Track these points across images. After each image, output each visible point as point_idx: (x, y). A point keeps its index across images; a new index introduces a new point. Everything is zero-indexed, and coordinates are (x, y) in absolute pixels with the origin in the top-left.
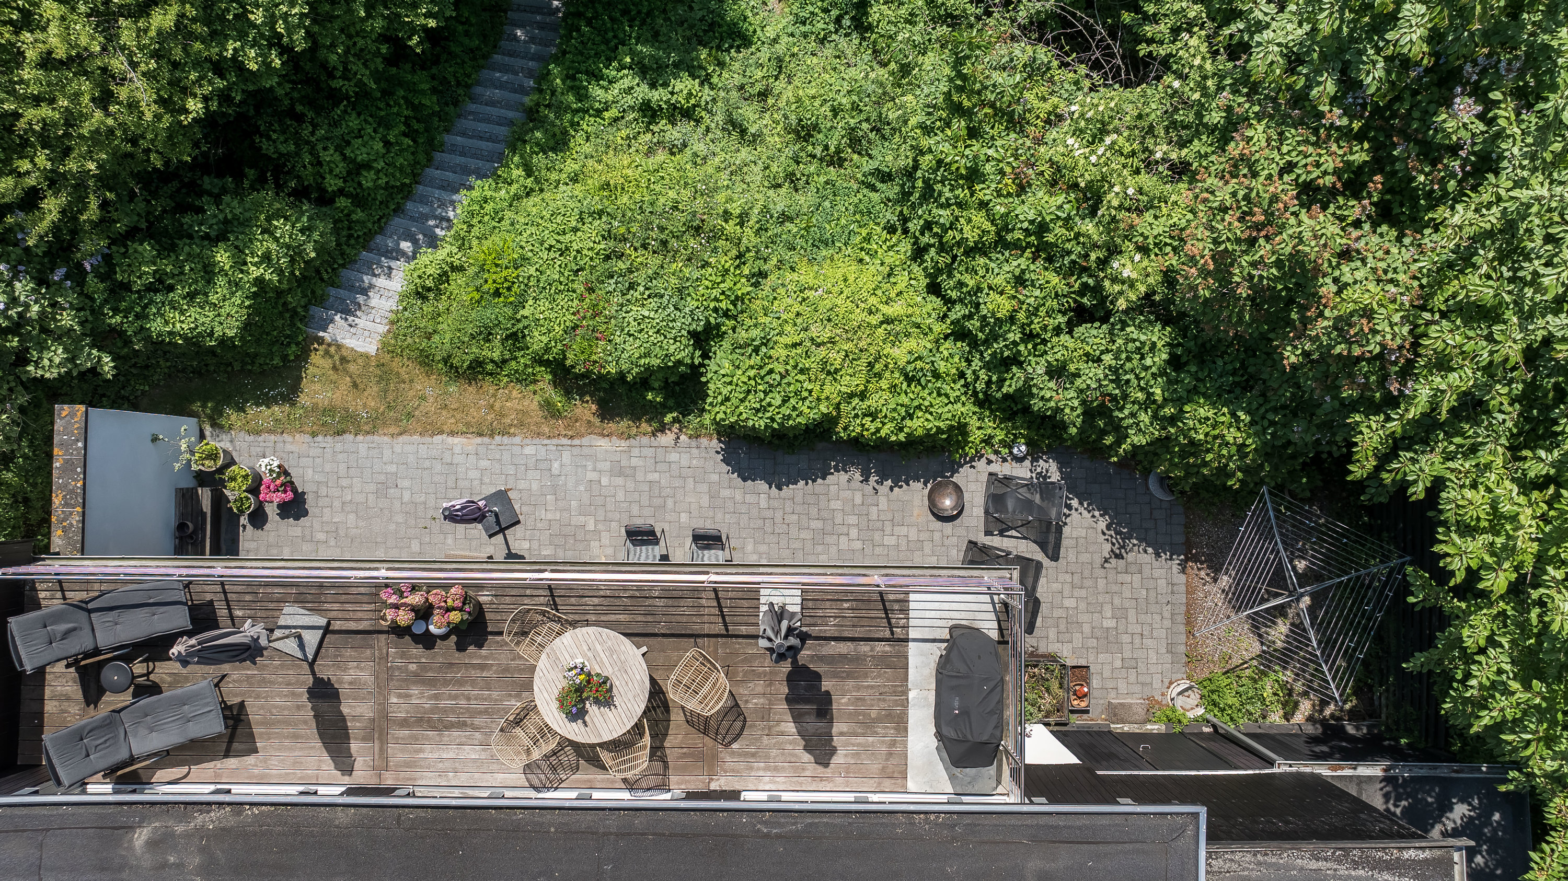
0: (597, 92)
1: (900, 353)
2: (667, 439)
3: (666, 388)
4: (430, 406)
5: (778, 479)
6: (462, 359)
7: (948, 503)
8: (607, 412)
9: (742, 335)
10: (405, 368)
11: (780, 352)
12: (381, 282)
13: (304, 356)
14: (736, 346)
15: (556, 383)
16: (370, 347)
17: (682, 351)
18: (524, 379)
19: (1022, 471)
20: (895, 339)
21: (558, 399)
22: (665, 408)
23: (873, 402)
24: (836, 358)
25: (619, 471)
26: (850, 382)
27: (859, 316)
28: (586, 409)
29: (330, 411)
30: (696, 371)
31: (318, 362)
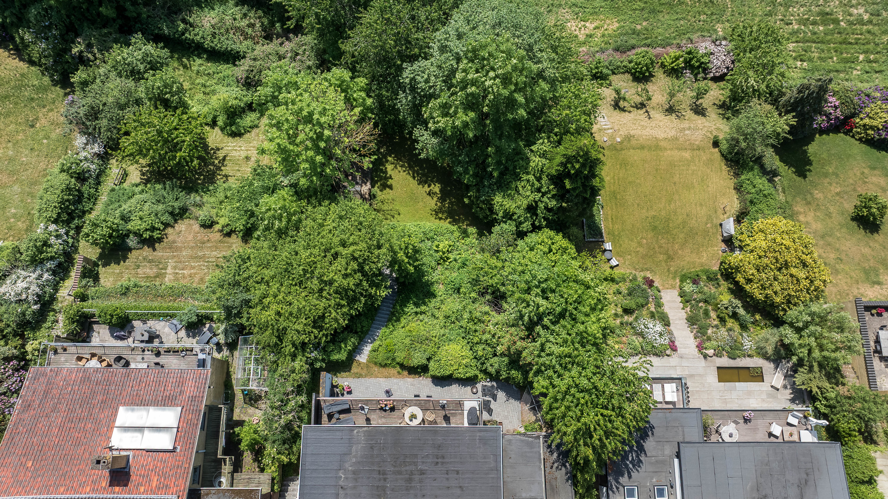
0: (406, 309)
1: (464, 362)
2: (421, 378)
3: (422, 369)
4: (376, 372)
5: (443, 386)
6: (383, 364)
7: (475, 390)
8: (410, 373)
9: (436, 359)
10: (372, 365)
11: (443, 362)
12: (365, 348)
13: (352, 363)
14: (435, 361)
15: (400, 368)
16: (365, 361)
17: (425, 362)
18: (394, 367)
19: (489, 384)
20: (463, 359)
21: (400, 370)
22: (421, 372)
23: (459, 371)
24: (453, 363)
25: (412, 385)
26: (455, 367)
27: (457, 355)
28: (406, 373)
29: (357, 373)
30: (427, 365)
31: (355, 363)
